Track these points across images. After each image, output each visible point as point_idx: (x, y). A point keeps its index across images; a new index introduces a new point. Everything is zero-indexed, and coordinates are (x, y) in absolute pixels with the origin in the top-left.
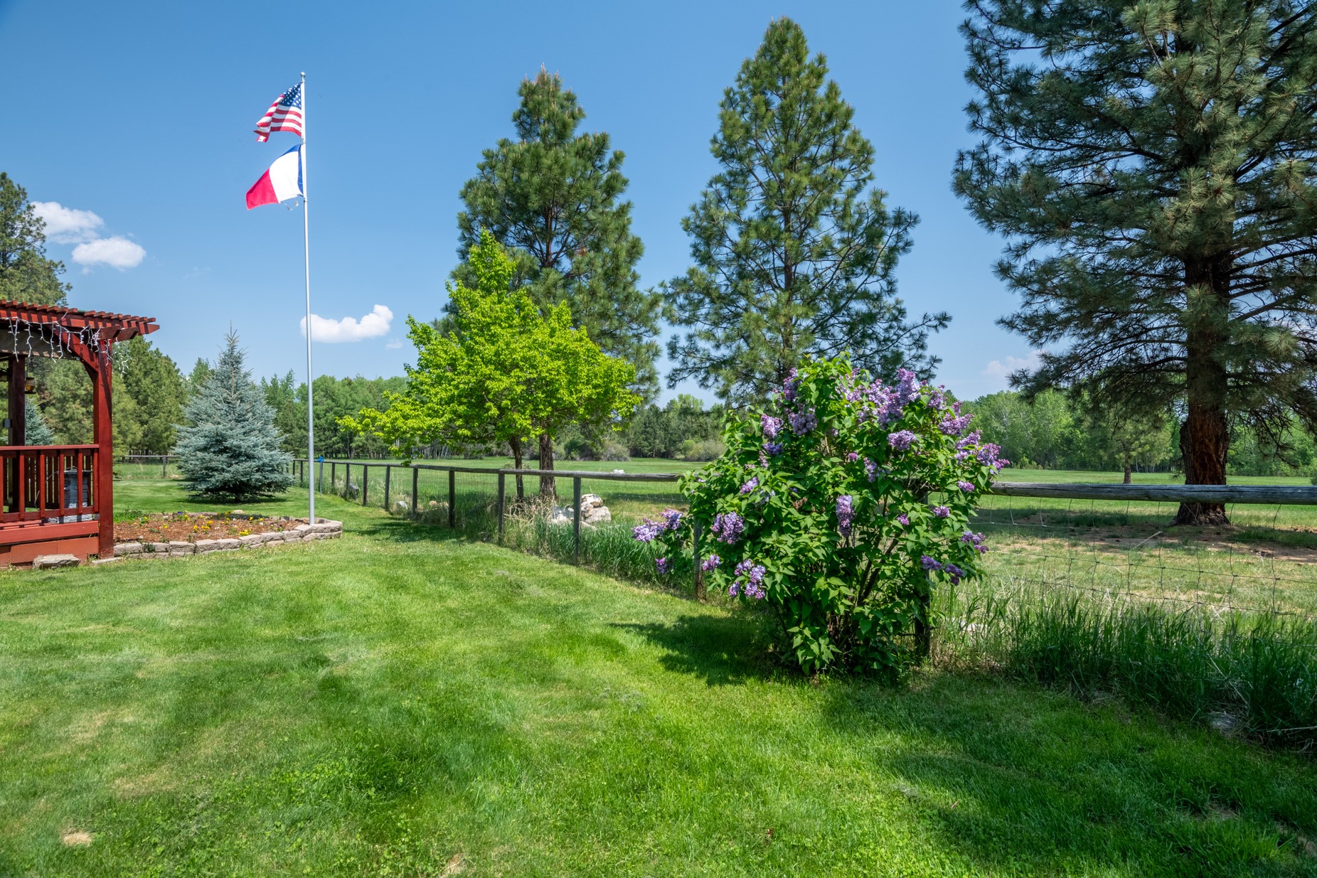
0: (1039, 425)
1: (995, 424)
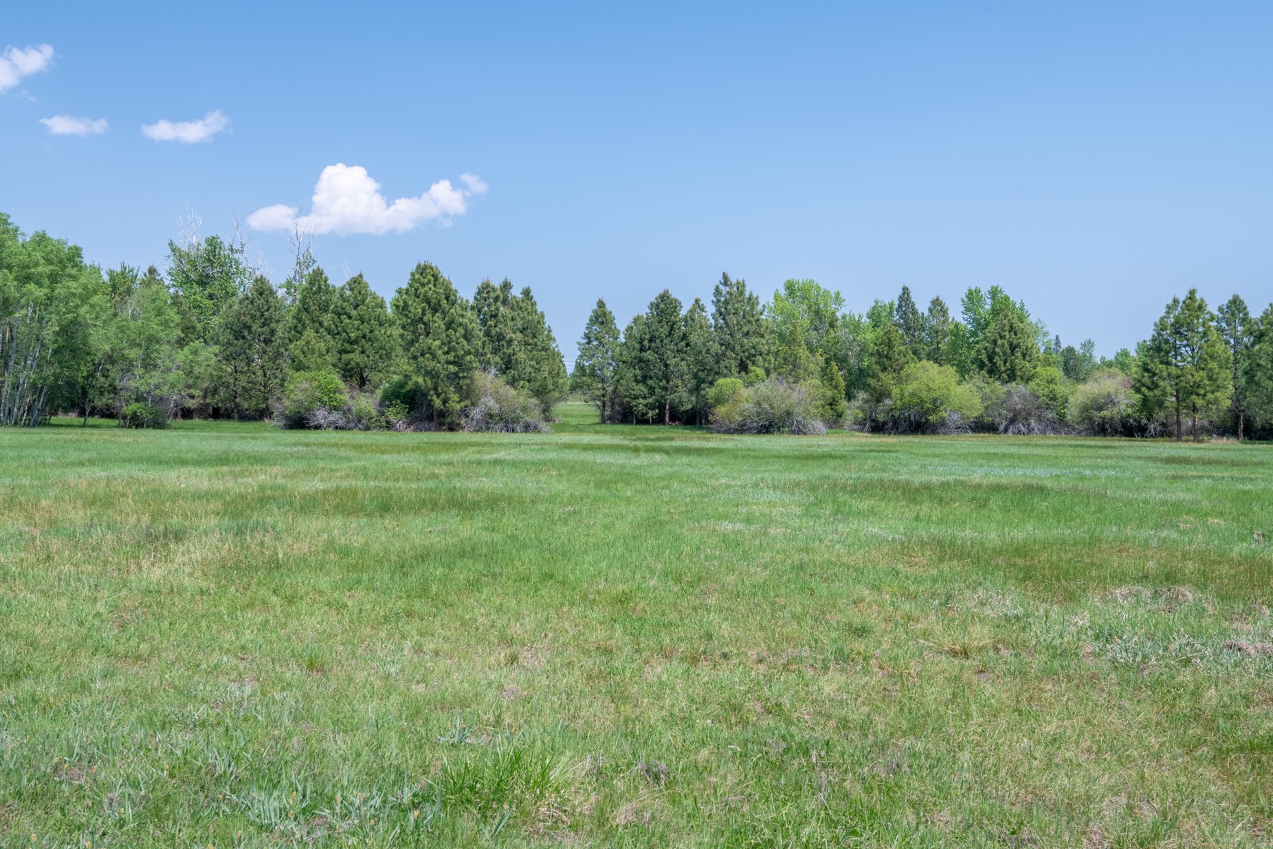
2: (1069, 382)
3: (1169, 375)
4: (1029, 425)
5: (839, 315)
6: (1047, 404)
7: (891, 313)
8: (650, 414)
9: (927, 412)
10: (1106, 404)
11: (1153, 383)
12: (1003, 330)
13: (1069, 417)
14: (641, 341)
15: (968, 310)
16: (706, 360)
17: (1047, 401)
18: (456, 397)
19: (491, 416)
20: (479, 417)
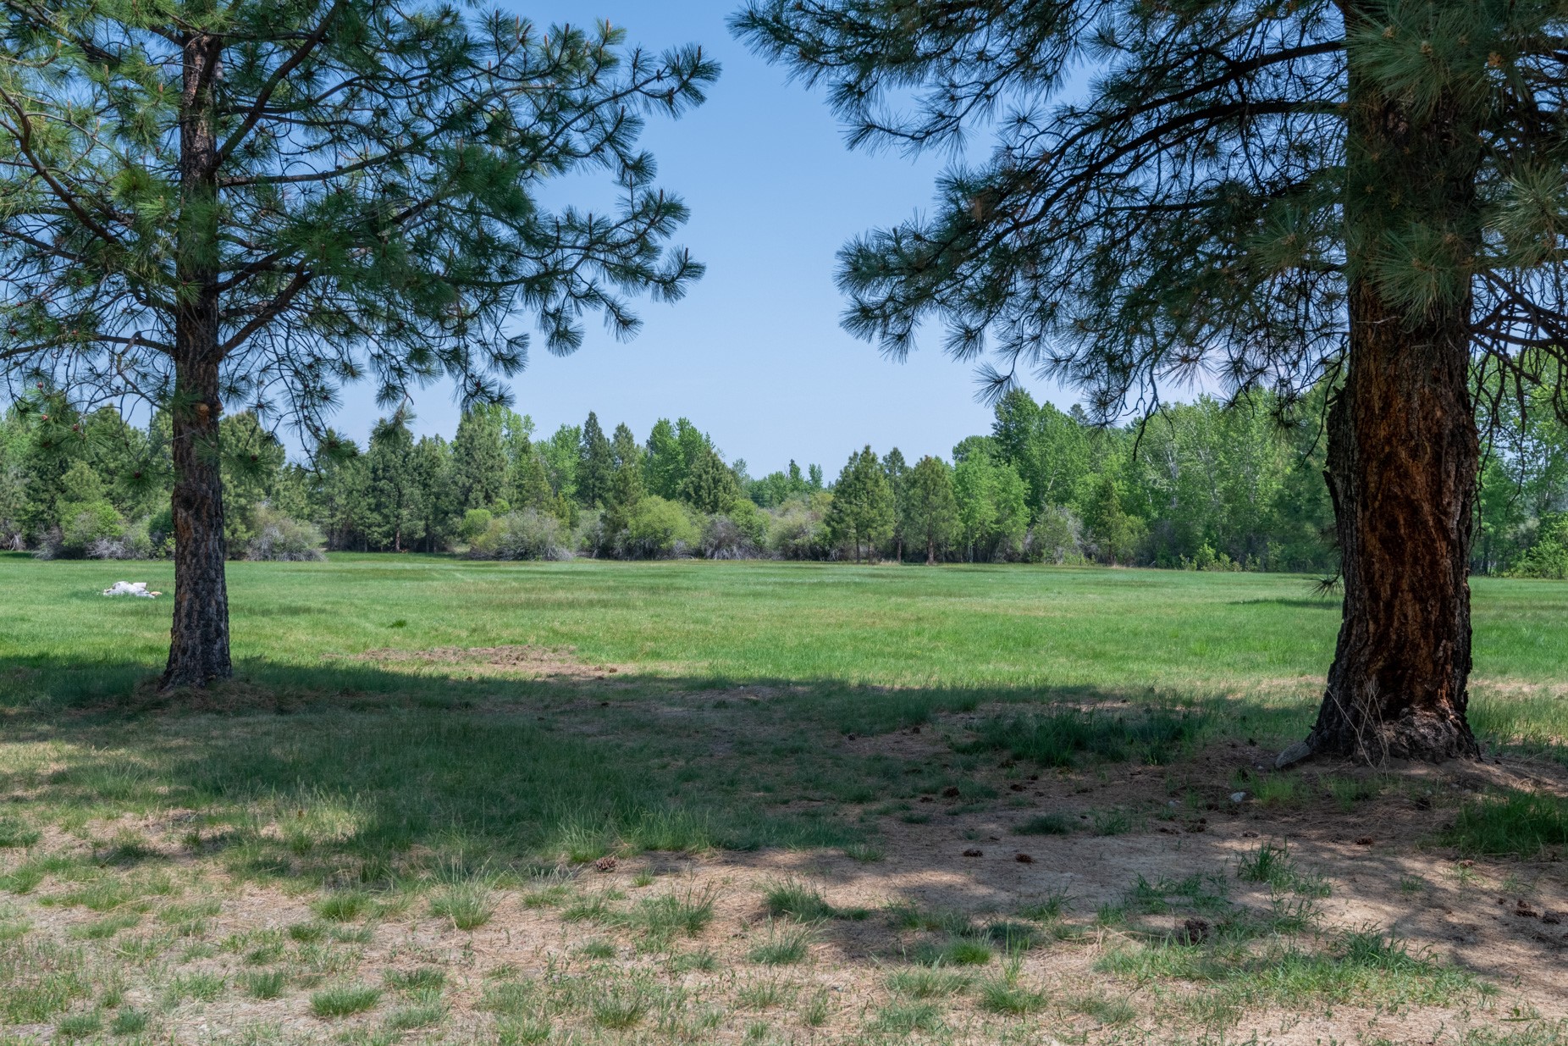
0: (1236, 477)
1: (1152, 475)
2: (761, 513)
3: (851, 512)
4: (731, 551)
5: (532, 440)
6: (746, 533)
7: (577, 437)
8: (385, 542)
9: (660, 540)
10: (798, 534)
11: (840, 518)
12: (706, 465)
13: (766, 544)
14: (375, 470)
16: (452, 492)
17: (746, 530)
18: (242, 528)
19: (277, 546)
20: (265, 547)
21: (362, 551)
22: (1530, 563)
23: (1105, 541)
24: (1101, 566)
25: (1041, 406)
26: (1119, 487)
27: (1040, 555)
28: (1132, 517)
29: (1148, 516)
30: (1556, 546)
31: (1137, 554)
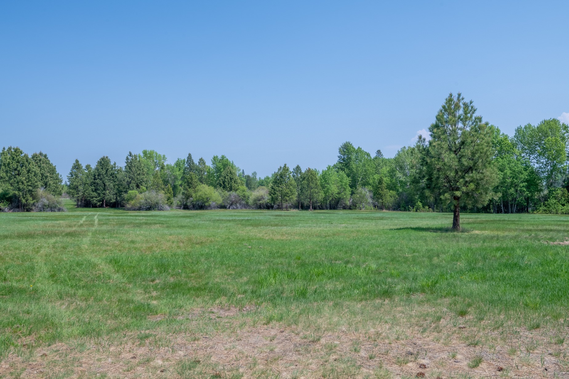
1: (399, 175)
2: (249, 191)
3: (279, 190)
4: (237, 206)
5: (165, 164)
6: (243, 199)
7: (184, 163)
8: (98, 204)
9: (205, 202)
10: (261, 199)
11: (274, 193)
12: (228, 173)
13: (250, 203)
14: (95, 176)
15: (214, 163)
16: (123, 184)
17: (243, 198)
18: (31, 199)
19: (45, 206)
20: (40, 206)
21: (90, 207)
22: (545, 208)
23: (380, 201)
24: (379, 211)
25: (356, 148)
26: (386, 180)
27: (356, 206)
28: (391, 191)
29: (398, 191)
30: (555, 201)
31: (393, 206)
